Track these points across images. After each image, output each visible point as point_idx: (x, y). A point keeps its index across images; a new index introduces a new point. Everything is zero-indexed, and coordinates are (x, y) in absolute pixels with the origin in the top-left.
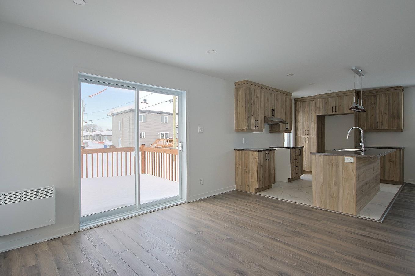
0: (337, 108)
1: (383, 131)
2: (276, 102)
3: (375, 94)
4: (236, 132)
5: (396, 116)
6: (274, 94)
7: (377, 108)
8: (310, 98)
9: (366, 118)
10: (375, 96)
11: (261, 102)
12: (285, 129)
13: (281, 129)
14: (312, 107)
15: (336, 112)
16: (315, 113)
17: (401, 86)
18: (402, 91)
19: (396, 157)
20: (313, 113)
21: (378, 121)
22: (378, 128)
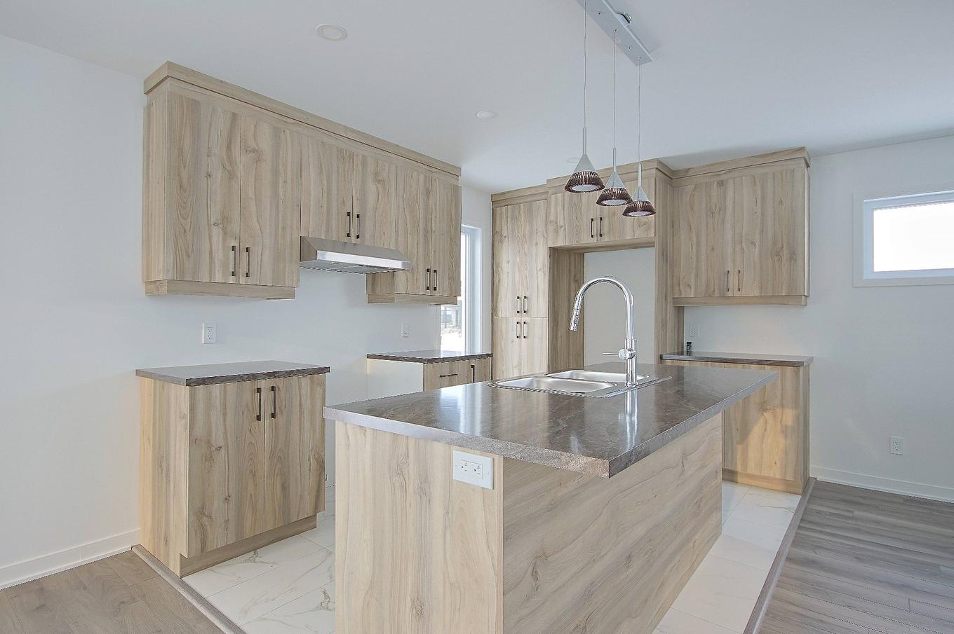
0: (606, 221)
1: (747, 304)
2: (372, 187)
3: (723, 177)
4: (146, 293)
5: (785, 253)
6: (364, 157)
7: (728, 225)
8: (533, 192)
9: (694, 258)
10: (721, 184)
11: (276, 172)
12: (422, 291)
13: (401, 289)
14: (539, 224)
15: (601, 235)
16: (546, 240)
17: (802, 149)
18: (804, 165)
19: (782, 395)
20: (541, 242)
21: (729, 267)
22: (730, 294)
